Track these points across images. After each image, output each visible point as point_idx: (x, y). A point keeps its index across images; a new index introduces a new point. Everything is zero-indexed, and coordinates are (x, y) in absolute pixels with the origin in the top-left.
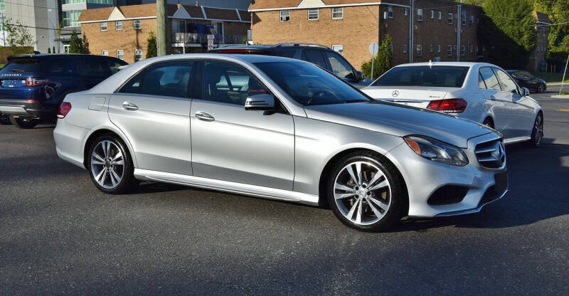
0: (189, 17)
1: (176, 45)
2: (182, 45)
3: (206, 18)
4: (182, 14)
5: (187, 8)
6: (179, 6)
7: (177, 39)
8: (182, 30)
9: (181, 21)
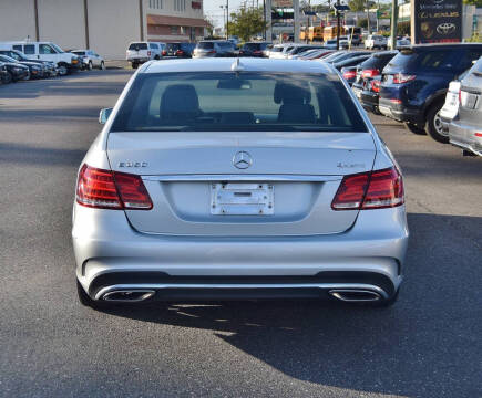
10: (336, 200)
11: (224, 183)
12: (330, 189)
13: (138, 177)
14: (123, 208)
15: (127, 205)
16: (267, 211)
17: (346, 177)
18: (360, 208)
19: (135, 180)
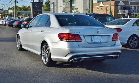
0: (124, 5)
1: (119, 14)
2: (121, 14)
3: (130, 5)
4: (121, 4)
5: (123, 2)
6: (121, 1)
7: (119, 12)
8: (121, 9)
9: (121, 6)
10: (112, 39)
11: (94, 36)
12: (112, 37)
13: (78, 35)
14: (76, 41)
15: (77, 41)
16: (101, 41)
17: (113, 34)
18: (116, 40)
19: (78, 36)
